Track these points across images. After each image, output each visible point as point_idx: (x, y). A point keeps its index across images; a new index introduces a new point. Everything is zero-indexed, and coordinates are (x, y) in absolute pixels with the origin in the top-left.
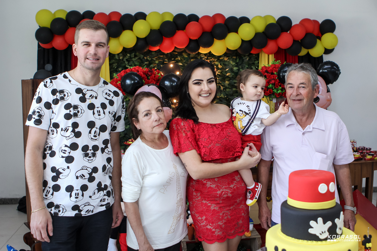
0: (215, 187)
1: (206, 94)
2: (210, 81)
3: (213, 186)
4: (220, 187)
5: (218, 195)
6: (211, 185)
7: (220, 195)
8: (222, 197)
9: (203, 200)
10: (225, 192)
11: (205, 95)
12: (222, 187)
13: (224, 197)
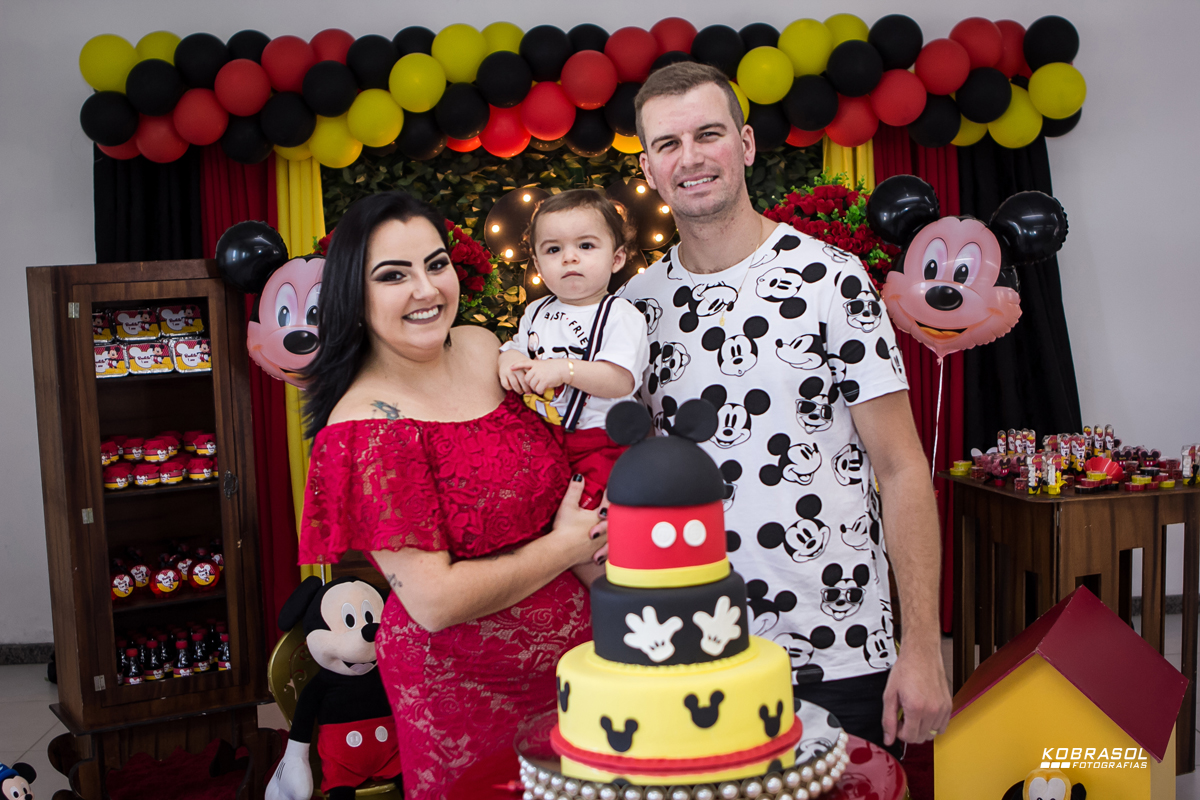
0: (513, 638)
1: (427, 310)
2: (435, 263)
3: (506, 635)
4: (531, 636)
5: (521, 667)
6: (496, 630)
7: (530, 663)
8: (534, 671)
9: (463, 680)
10: (545, 654)
11: (425, 315)
12: (536, 636)
13: (538, 672)
